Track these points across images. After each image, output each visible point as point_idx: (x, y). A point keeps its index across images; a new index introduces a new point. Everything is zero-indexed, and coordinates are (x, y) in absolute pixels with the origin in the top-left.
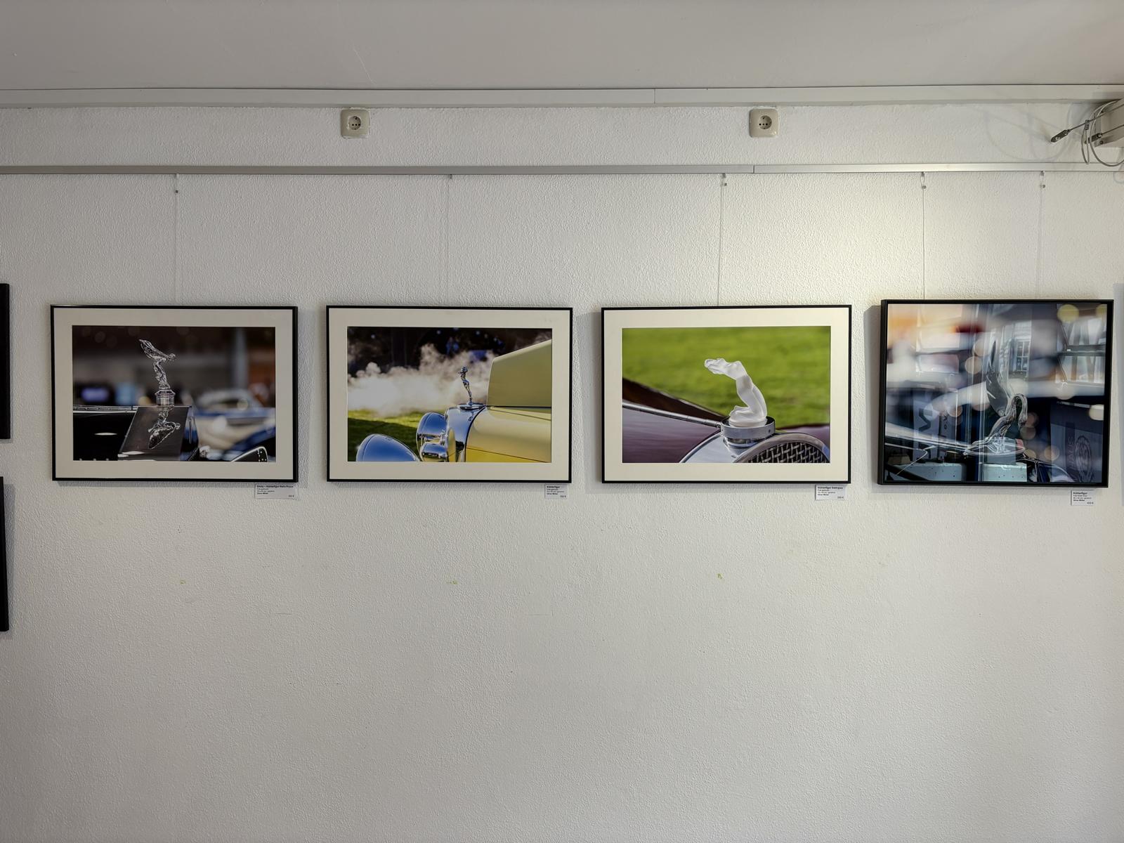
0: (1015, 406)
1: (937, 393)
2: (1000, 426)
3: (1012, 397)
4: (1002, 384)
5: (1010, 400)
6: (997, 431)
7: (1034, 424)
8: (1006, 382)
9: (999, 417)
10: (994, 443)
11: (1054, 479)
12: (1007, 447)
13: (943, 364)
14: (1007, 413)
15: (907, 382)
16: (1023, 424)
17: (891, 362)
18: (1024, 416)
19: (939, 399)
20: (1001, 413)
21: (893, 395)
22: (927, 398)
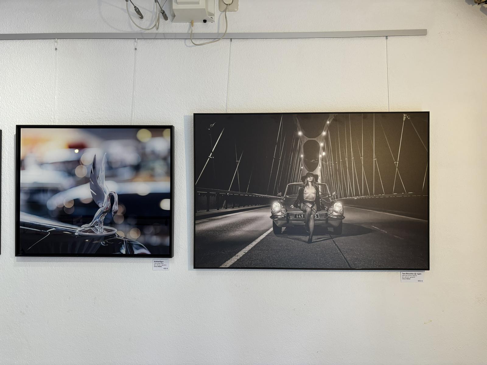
0: (109, 200)
1: (55, 191)
2: (100, 215)
3: (108, 193)
4: (100, 185)
5: (106, 196)
6: (98, 217)
7: (123, 213)
8: (103, 183)
9: (99, 208)
10: (96, 227)
11: (136, 252)
12: (105, 229)
13: (60, 171)
14: (104, 205)
15: (35, 183)
16: (115, 212)
17: (24, 169)
18: (116, 207)
19: (57, 195)
20: (100, 205)
21: (26, 193)
22: (49, 195)
